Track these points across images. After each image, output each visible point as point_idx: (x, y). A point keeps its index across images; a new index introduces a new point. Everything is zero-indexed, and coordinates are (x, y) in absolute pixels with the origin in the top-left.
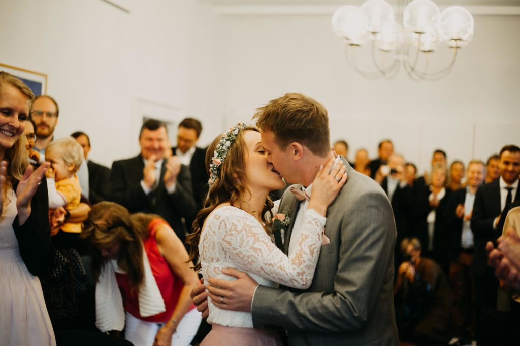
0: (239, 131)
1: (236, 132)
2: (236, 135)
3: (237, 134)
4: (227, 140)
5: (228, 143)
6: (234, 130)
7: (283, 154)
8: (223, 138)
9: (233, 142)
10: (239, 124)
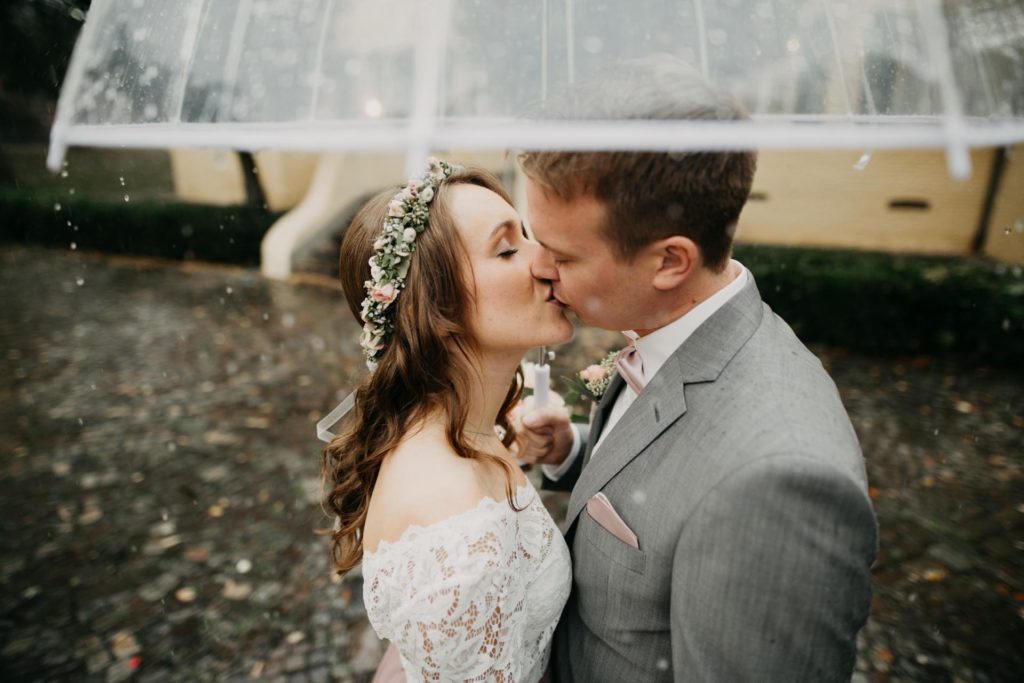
0: (435, 190)
1: (427, 195)
2: (429, 204)
3: (429, 199)
4: (407, 226)
5: (410, 233)
6: (420, 190)
7: (623, 270)
8: (393, 217)
9: (423, 227)
10: (433, 168)
